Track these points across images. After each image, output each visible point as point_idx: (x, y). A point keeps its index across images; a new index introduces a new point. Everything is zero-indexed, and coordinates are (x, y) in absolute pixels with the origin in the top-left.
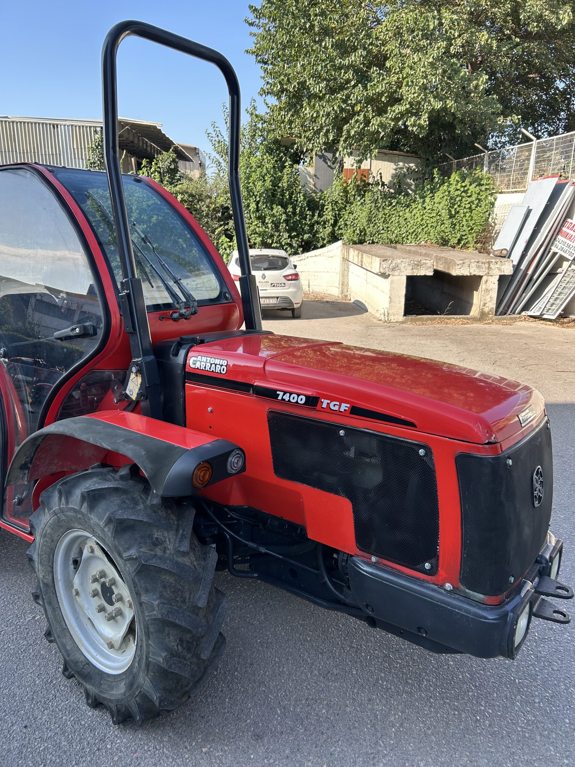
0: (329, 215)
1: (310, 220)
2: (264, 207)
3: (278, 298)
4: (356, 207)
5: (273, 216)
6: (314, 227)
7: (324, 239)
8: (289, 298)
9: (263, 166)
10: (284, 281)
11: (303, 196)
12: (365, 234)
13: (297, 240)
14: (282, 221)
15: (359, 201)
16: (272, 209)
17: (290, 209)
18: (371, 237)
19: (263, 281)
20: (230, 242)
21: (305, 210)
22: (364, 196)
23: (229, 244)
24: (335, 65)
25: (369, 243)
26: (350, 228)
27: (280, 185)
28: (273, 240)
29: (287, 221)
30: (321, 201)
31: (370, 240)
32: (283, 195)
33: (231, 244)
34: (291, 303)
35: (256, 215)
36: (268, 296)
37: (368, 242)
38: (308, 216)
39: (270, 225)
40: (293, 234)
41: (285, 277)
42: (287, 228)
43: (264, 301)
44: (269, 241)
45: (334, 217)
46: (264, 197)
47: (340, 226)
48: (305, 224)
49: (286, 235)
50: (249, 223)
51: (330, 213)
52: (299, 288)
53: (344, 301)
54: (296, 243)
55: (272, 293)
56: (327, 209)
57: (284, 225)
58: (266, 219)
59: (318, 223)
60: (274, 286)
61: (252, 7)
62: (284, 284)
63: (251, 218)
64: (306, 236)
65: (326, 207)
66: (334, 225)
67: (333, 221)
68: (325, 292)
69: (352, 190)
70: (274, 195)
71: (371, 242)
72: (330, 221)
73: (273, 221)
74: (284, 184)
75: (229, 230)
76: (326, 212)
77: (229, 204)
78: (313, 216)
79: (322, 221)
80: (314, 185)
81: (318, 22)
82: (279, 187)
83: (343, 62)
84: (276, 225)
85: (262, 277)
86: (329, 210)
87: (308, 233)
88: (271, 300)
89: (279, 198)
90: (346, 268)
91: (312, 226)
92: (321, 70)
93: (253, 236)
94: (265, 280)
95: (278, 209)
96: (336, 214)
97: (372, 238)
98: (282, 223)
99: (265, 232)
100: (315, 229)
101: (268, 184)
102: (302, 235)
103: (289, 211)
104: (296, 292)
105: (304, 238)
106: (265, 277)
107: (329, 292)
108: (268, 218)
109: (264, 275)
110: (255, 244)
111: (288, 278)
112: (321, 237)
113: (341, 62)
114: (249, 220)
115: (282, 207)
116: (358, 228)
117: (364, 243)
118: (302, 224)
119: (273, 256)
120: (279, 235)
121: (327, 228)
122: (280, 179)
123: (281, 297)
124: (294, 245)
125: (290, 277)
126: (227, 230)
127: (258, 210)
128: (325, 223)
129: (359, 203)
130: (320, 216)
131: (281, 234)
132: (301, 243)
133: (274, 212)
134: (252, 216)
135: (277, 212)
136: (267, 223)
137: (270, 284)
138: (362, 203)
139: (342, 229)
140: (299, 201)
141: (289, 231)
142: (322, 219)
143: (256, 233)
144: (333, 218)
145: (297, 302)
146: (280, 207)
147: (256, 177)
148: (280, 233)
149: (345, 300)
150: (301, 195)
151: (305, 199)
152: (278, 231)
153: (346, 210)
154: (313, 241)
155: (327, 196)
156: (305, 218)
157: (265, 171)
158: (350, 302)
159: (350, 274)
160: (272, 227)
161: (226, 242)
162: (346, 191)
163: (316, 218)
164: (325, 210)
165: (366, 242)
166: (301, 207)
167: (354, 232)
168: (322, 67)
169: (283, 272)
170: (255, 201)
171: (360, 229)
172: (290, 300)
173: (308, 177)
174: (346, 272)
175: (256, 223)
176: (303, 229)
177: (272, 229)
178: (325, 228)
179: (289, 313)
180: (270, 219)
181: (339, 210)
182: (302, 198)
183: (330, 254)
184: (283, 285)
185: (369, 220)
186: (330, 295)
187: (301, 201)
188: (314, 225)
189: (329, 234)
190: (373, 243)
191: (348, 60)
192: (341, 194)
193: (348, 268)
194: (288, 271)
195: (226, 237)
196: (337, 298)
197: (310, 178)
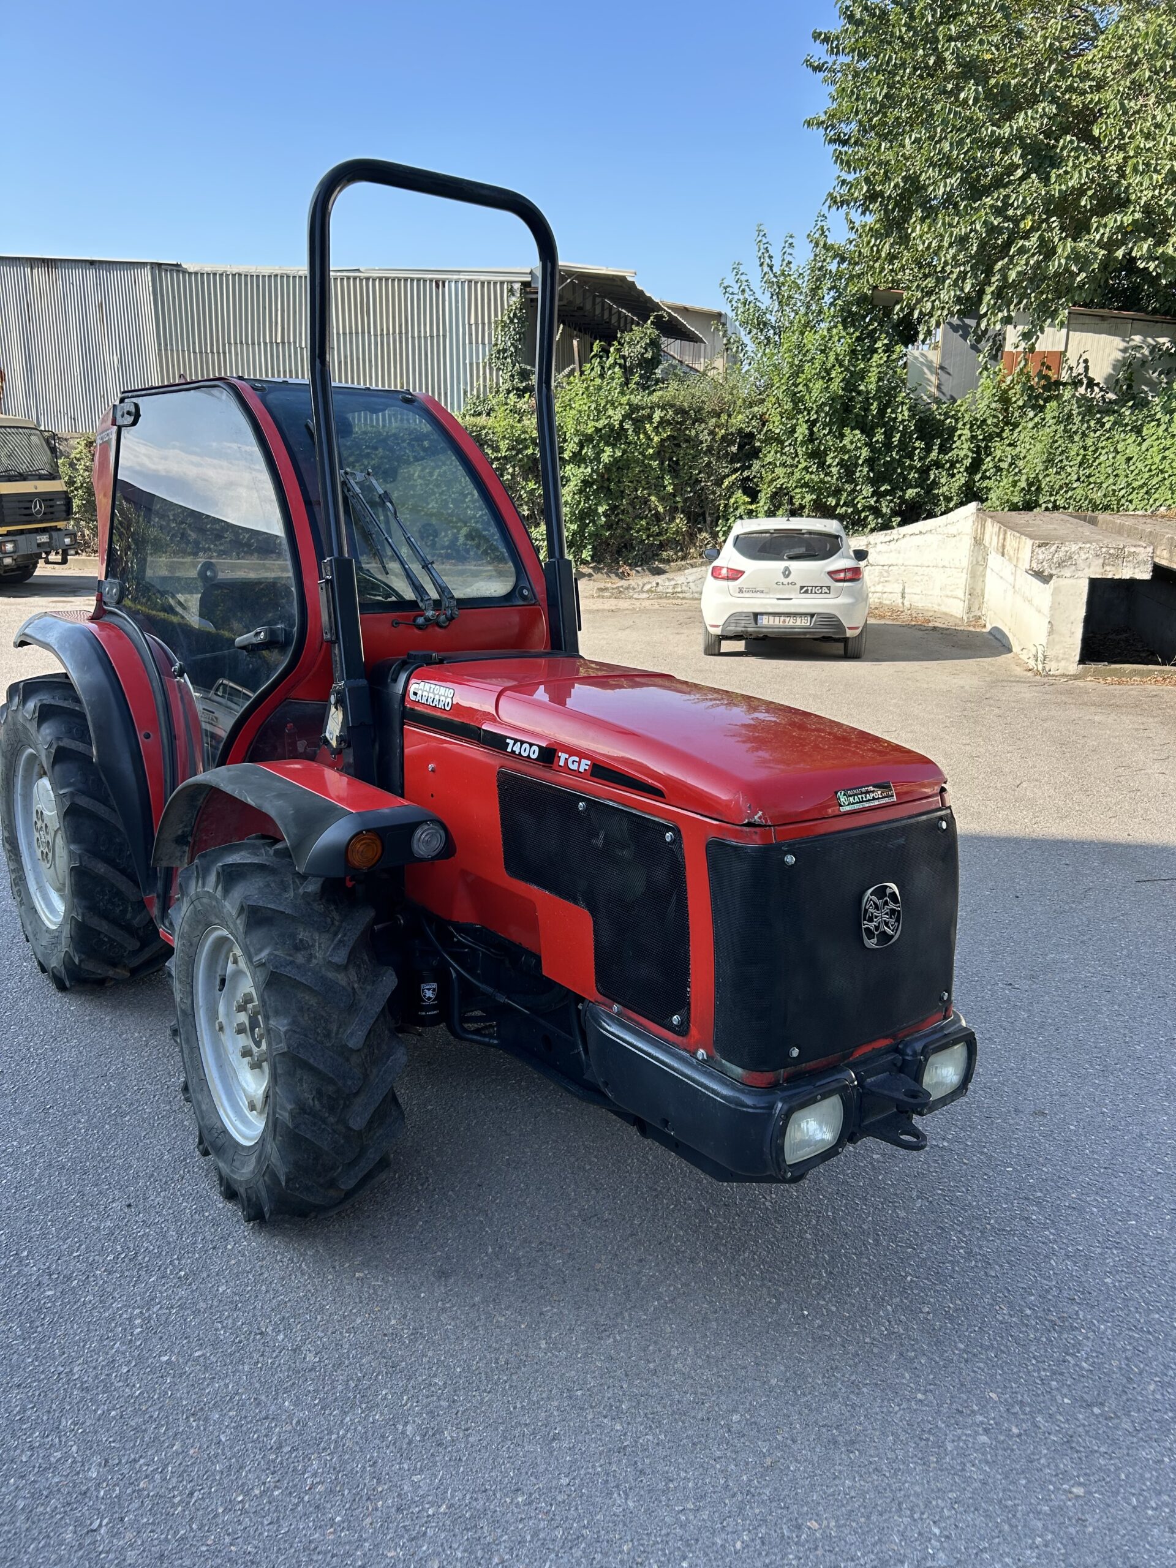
0: (962, 449)
1: (920, 459)
2: (826, 432)
3: (812, 615)
4: (1024, 435)
5: (844, 450)
6: (929, 475)
7: (948, 499)
8: (835, 616)
9: (831, 349)
10: (829, 582)
11: (909, 410)
12: (1039, 489)
13: (891, 501)
14: (860, 462)
15: (1031, 419)
16: (842, 436)
17: (879, 436)
18: (1051, 495)
19: (786, 581)
20: (751, 503)
21: (911, 438)
22: (1042, 409)
23: (750, 507)
24: (981, 140)
25: (1047, 509)
26: (1007, 477)
27: (862, 388)
28: (839, 500)
29: (870, 462)
30: (949, 421)
31: (1049, 501)
32: (867, 409)
33: (753, 507)
34: (839, 626)
35: (807, 448)
36: (793, 610)
37: (1044, 506)
38: (917, 452)
39: (834, 470)
40: (882, 489)
41: (830, 573)
42: (872, 475)
43: (784, 621)
44: (832, 501)
45: (973, 452)
46: (827, 414)
47: (986, 471)
48: (911, 467)
49: (868, 490)
50: (792, 466)
51: (965, 446)
52: (861, 597)
53: (971, 629)
54: (887, 507)
55: (800, 605)
56: (960, 436)
57: (866, 470)
58: (828, 458)
59: (938, 464)
60: (806, 592)
61: (820, 34)
62: (829, 588)
63: (797, 455)
64: (911, 493)
65: (959, 432)
66: (975, 466)
67: (970, 460)
68: (936, 608)
69: (1018, 396)
70: (847, 409)
71: (1050, 506)
72: (965, 462)
73: (842, 460)
74: (870, 384)
75: (751, 480)
76: (958, 443)
77: (754, 427)
78: (928, 450)
79: (947, 462)
80: (939, 387)
81: (952, 54)
82: (859, 393)
83: (998, 131)
84: (848, 469)
85: (784, 573)
86: (963, 438)
87: (916, 487)
88: (799, 620)
89: (857, 415)
90: (980, 558)
91: (924, 471)
92: (951, 151)
93: (798, 490)
94: (790, 579)
95: (853, 437)
96: (978, 447)
97: (1052, 499)
98: (862, 465)
99: (824, 482)
100: (932, 477)
101: (836, 386)
102: (902, 490)
103: (877, 442)
104: (852, 604)
105: (907, 497)
106: (790, 573)
107: (944, 609)
108: (832, 455)
109: (787, 569)
110: (802, 507)
111: (834, 576)
112: (943, 494)
113: (993, 132)
114: (793, 459)
115: (862, 432)
116: (1024, 478)
117: (1035, 507)
118: (904, 468)
119: (810, 533)
120: (854, 490)
121: (957, 476)
122: (862, 375)
123: (819, 614)
124: (884, 510)
125: (842, 575)
126: (748, 479)
127: (811, 438)
128: (953, 466)
129: (1031, 425)
130: (943, 450)
131: (858, 488)
132: (900, 505)
133: (844, 442)
134: (800, 453)
135: (852, 443)
136: (830, 466)
137: (798, 587)
138: (1036, 426)
139: (990, 478)
140: (900, 419)
141: (874, 482)
142: (947, 457)
143: (806, 485)
144: (970, 454)
145: (852, 625)
146: (857, 432)
147: (813, 371)
148: (856, 485)
149: (974, 626)
150: (905, 408)
151: (912, 417)
152: (851, 480)
153: (1002, 439)
154: (925, 503)
155: (963, 409)
156: (911, 456)
157: (832, 358)
158: (984, 630)
159: (988, 571)
160: (839, 473)
161: (744, 503)
162: (1005, 400)
163: (934, 455)
164: (956, 439)
165: (1040, 506)
166: (903, 434)
167: (1014, 484)
168: (951, 144)
169: (827, 565)
170: (806, 422)
171: (1027, 479)
172: (839, 621)
173: (926, 370)
174: (981, 568)
175: (803, 465)
176: (905, 478)
177: (839, 478)
178: (953, 475)
179: (839, 648)
180: (835, 457)
181: (989, 438)
182: (906, 413)
183: (952, 530)
184: (825, 590)
185: (1049, 462)
186: (946, 614)
187: (903, 421)
188: (929, 469)
189: (960, 488)
190: (1056, 507)
191: (1011, 126)
192: (994, 405)
193: (985, 559)
194: (840, 562)
195: (745, 493)
196: (958, 621)
197: (932, 373)
